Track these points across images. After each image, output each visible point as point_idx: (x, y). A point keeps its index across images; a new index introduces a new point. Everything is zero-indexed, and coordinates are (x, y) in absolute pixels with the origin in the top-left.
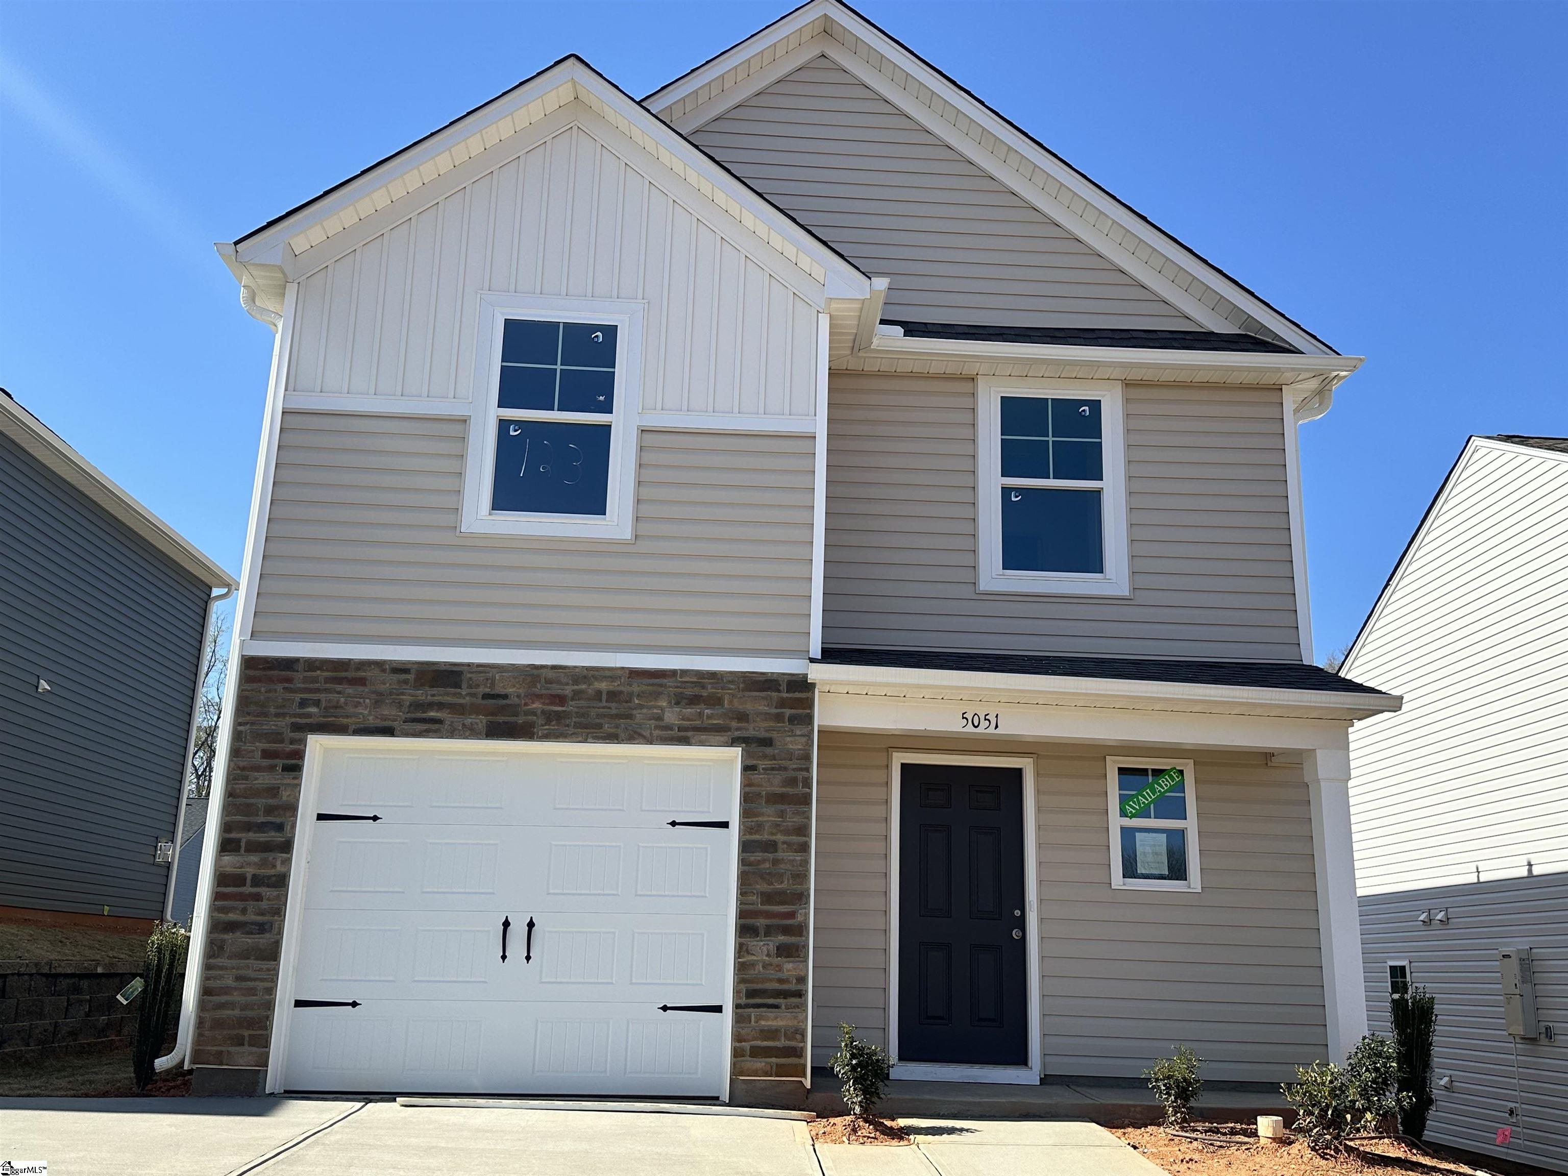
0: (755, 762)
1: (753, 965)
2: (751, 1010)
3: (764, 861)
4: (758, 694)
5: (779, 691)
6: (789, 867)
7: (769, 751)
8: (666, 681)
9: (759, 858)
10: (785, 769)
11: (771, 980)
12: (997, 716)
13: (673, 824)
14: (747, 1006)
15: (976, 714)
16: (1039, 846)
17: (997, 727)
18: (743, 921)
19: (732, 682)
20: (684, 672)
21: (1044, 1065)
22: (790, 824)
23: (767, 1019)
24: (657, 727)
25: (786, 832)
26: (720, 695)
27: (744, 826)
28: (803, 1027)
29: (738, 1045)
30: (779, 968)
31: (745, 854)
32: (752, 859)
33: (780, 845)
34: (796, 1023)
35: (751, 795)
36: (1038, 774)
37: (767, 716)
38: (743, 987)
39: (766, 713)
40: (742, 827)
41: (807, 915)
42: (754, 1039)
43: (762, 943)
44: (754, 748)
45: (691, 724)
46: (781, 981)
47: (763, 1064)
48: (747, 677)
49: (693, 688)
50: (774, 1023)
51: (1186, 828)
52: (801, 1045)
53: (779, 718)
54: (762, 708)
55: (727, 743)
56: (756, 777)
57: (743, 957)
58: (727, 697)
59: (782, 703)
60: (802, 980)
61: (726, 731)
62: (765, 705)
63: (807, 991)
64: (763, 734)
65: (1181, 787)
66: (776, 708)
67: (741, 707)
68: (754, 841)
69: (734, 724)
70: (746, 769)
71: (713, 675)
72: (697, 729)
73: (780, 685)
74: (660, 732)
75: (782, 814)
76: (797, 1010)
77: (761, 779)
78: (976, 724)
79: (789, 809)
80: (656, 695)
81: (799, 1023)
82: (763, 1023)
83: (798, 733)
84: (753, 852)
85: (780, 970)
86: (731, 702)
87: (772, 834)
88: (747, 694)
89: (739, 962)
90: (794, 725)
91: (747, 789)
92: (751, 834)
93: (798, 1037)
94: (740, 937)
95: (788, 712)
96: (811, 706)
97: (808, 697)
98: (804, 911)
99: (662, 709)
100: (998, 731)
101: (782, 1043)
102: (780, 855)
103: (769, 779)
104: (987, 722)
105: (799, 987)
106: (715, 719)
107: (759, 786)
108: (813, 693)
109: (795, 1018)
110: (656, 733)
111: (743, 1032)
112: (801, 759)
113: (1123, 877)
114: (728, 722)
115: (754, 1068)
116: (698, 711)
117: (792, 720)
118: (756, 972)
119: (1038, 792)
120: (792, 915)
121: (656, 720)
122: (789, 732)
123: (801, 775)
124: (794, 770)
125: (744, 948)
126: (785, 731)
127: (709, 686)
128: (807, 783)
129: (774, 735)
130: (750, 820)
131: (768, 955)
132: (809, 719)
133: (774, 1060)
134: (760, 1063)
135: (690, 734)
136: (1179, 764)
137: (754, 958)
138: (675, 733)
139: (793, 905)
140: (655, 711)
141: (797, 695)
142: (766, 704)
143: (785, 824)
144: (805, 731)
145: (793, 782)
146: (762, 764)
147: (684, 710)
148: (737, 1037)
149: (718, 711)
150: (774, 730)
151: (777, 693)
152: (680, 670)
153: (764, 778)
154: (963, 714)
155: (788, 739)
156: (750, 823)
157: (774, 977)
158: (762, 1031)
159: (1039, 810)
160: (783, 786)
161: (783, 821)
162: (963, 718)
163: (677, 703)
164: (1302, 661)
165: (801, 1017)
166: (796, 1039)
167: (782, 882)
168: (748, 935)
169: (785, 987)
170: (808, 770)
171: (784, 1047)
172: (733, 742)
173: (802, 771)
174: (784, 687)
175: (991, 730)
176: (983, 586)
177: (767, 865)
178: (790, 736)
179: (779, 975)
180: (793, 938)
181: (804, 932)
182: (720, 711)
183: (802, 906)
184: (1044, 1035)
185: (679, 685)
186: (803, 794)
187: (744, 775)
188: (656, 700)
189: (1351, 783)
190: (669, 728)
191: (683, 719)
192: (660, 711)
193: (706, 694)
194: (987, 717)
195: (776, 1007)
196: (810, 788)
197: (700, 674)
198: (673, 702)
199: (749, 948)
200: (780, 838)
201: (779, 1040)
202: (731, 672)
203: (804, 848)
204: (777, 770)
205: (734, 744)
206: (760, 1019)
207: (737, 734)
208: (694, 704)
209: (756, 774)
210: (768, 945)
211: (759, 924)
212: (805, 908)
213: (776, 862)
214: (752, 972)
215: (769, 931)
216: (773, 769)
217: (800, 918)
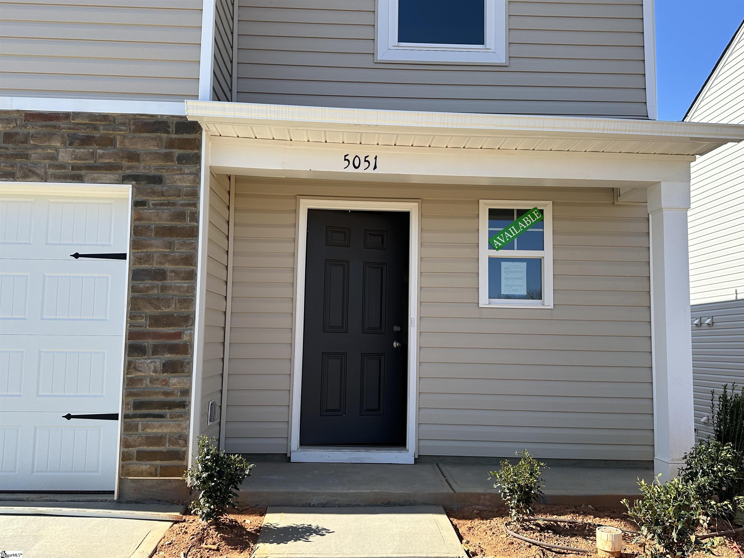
0: (144, 198)
1: (140, 380)
2: (138, 419)
3: (153, 288)
4: (148, 135)
5: (168, 133)
6: (176, 292)
7: (158, 188)
8: (60, 123)
9: (148, 285)
10: (174, 204)
11: (157, 393)
12: (376, 158)
13: (77, 256)
14: (134, 416)
15: (357, 156)
16: (421, 274)
17: (375, 168)
18: (132, 342)
19: (123, 124)
20: (77, 115)
21: (418, 448)
22: (177, 254)
23: (154, 427)
24: (51, 166)
25: (174, 261)
26: (112, 136)
27: (134, 256)
28: (187, 433)
29: (126, 450)
30: (166, 382)
31: (135, 282)
32: (141, 286)
33: (169, 274)
34: (180, 430)
35: (140, 228)
36: (422, 216)
37: (156, 156)
38: (131, 399)
39: (156, 153)
40: (132, 257)
41: (192, 336)
42: (141, 445)
43: (149, 361)
44: (143, 184)
45: (84, 163)
46: (166, 394)
47: (148, 466)
48: (138, 119)
49: (85, 129)
50: (160, 431)
51: (543, 257)
52: (184, 449)
53: (168, 157)
54: (154, 148)
55: (118, 181)
56: (146, 212)
57: (131, 373)
58: (118, 138)
59: (171, 144)
60: (186, 392)
61: (116, 170)
62: (155, 146)
63: (190, 402)
64: (153, 172)
65: (541, 223)
66: (166, 148)
67: (131, 147)
68: (143, 270)
69: (125, 163)
70: (136, 204)
71: (105, 117)
72: (89, 168)
73: (169, 127)
74: (54, 171)
75: (170, 245)
76: (181, 419)
77: (150, 213)
78: (357, 165)
79: (177, 241)
80: (50, 136)
81: (182, 430)
82: (149, 430)
83: (187, 171)
84: (143, 280)
85: (166, 384)
86: (122, 142)
87: (161, 263)
88: (138, 135)
89: (127, 378)
90: (182, 164)
91: (137, 223)
92: (140, 263)
93: (181, 442)
94: (128, 356)
95: (177, 152)
96: (199, 147)
97: (196, 138)
98: (189, 332)
99: (56, 149)
100: (376, 171)
101: (167, 447)
102: (168, 282)
103: (158, 213)
104: (367, 163)
105: (184, 399)
106: (106, 159)
107: (147, 220)
108: (201, 134)
109: (179, 425)
110: (51, 171)
111: (130, 439)
112: (189, 196)
113: (489, 298)
114: (119, 161)
115: (140, 469)
116: (91, 151)
117: (181, 159)
118: (144, 386)
119: (422, 230)
120: (178, 335)
121: (51, 160)
122: (178, 170)
123: (188, 210)
124: (182, 205)
125: (133, 366)
126: (174, 169)
127: (101, 128)
128: (195, 217)
129: (164, 173)
130: (140, 251)
131: (155, 371)
132: (197, 158)
133: (158, 462)
134: (145, 466)
135: (83, 172)
136: (539, 204)
137: (141, 374)
138: (69, 171)
139: (180, 326)
140: (49, 151)
141: (185, 136)
142: (156, 144)
143: (172, 254)
144: (194, 170)
145: (180, 216)
146: (152, 200)
147: (77, 150)
148: (125, 443)
149: (110, 150)
150: (163, 169)
151: (166, 135)
152: (73, 112)
153: (153, 213)
154: (346, 156)
155: (177, 177)
156: (139, 254)
157: (160, 390)
158: (147, 438)
159: (421, 245)
160: (170, 221)
161: (171, 252)
162: (345, 160)
163: (71, 144)
164: (648, 116)
165: (184, 425)
166: (180, 444)
167: (169, 307)
168: (136, 354)
169: (171, 399)
170: (195, 205)
171: (167, 452)
172: (124, 180)
173: (190, 206)
174: (172, 129)
175: (370, 170)
176: (381, 56)
177: (155, 292)
178: (179, 174)
179: (166, 388)
180: (179, 355)
181: (190, 350)
182: (111, 151)
183: (189, 327)
184: (419, 424)
185: (72, 126)
186: (190, 227)
187: (134, 210)
188: (49, 140)
190: (62, 166)
191: (76, 159)
192: (53, 151)
193: (98, 135)
194: (367, 159)
195: (161, 416)
196: (197, 221)
197: (92, 116)
198: (67, 142)
199: (137, 365)
200: (168, 267)
201: (164, 445)
202: (122, 115)
203: (192, 276)
204: (167, 206)
205: (125, 182)
206: (146, 427)
207: (128, 172)
208: (87, 144)
209: (146, 209)
210: (154, 362)
211: (146, 344)
212: (191, 329)
213: (164, 288)
214: (140, 386)
215: (156, 350)
216: (162, 204)
217: (185, 338)
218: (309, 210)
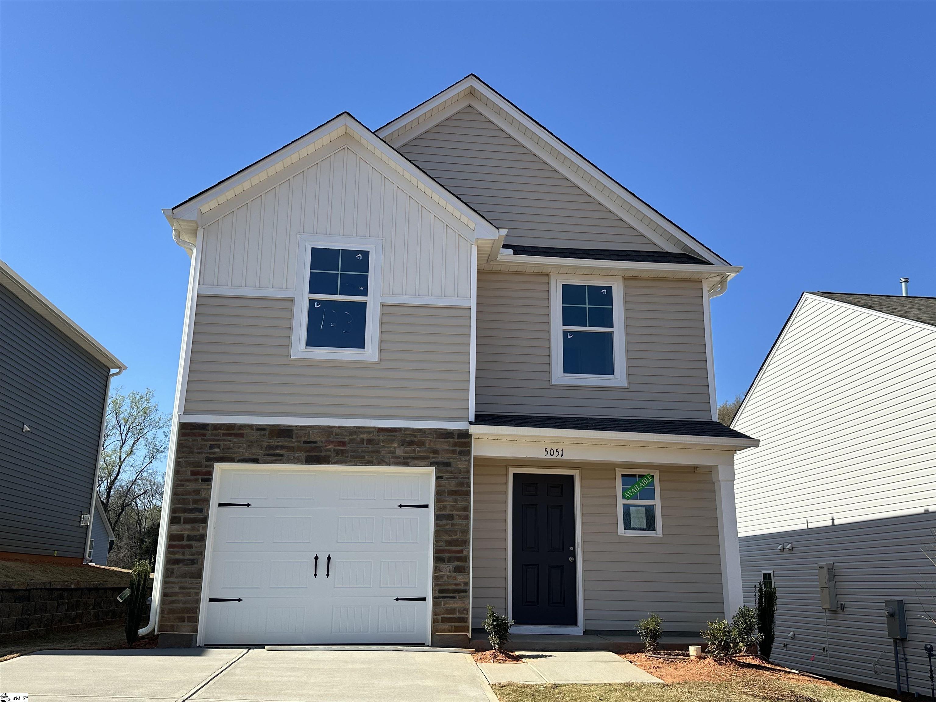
0: (442, 474)
1: (442, 577)
2: (441, 599)
3: (447, 524)
4: (443, 440)
5: (454, 438)
6: (459, 527)
7: (449, 469)
8: (396, 433)
9: (445, 523)
10: (457, 478)
11: (451, 584)
12: (562, 450)
13: (400, 506)
14: (439, 597)
15: (552, 449)
16: (583, 514)
17: (562, 455)
18: (437, 555)
19: (430, 434)
20: (406, 429)
21: (585, 625)
22: (460, 506)
23: (449, 604)
24: (392, 457)
25: (458, 510)
26: (424, 441)
27: (437, 507)
28: (468, 608)
29: (435, 617)
30: (455, 578)
31: (437, 521)
32: (441, 523)
33: (455, 517)
34: (463, 605)
35: (440, 491)
36: (582, 478)
37: (447, 451)
38: (437, 588)
39: (447, 450)
40: (436, 507)
41: (469, 551)
42: (443, 614)
43: (446, 566)
44: (441, 467)
45: (409, 456)
46: (456, 585)
47: (448, 626)
48: (438, 431)
49: (410, 437)
50: (453, 606)
51: (655, 505)
52: (467, 616)
53: (454, 452)
54: (446, 447)
55: (428, 465)
56: (443, 482)
57: (437, 573)
58: (427, 442)
59: (455, 444)
60: (467, 584)
61: (428, 459)
62: (447, 446)
63: (469, 589)
64: (446, 460)
65: (652, 484)
66: (452, 447)
67: (434, 447)
68: (442, 515)
69: (431, 455)
70: (438, 478)
71: (420, 430)
72: (413, 458)
73: (454, 435)
74: (394, 460)
75: (456, 501)
76: (464, 599)
77: (445, 483)
78: (552, 454)
79: (459, 498)
80: (392, 441)
81: (465, 605)
82: (447, 605)
83: (463, 459)
84: (442, 520)
85: (455, 579)
86: (429, 444)
87: (451, 511)
88: (437, 440)
89: (435, 576)
90: (461, 455)
91: (438, 488)
92: (440, 511)
93: (465, 612)
94: (435, 563)
95: (458, 449)
96: (470, 446)
97: (468, 441)
98: (467, 549)
99: (395, 448)
100: (563, 458)
101: (457, 615)
102: (455, 521)
103: (449, 483)
104: (557, 453)
105: (465, 587)
106: (422, 453)
107: (444, 487)
108: (471, 439)
109: (463, 603)
110: (392, 460)
111: (438, 610)
112: (465, 473)
113: (624, 529)
114: (428, 454)
115: (443, 628)
116: (413, 449)
117: (461, 453)
118: (444, 580)
119: (582, 487)
120: (461, 551)
121: (392, 454)
122: (459, 459)
123: (465, 481)
124: (461, 478)
125: (438, 569)
126: (457, 459)
127: (419, 436)
128: (468, 485)
129: (452, 460)
130: (440, 504)
131: (450, 572)
132: (469, 452)
133: (453, 624)
134: (446, 626)
135: (409, 460)
136: (651, 472)
137: (443, 573)
138: (401, 460)
139: (462, 546)
140: (391, 449)
141: (463, 440)
142: (447, 445)
143: (457, 506)
144: (467, 459)
145: (461, 484)
146: (446, 476)
147: (406, 449)
148: (434, 613)
149: (423, 449)
150: (451, 458)
151: (452, 440)
152: (404, 428)
153: (447, 483)
154: (546, 449)
155: (459, 463)
156: (440, 506)
157: (452, 582)
158: (447, 610)
159: (582, 496)
160: (455, 487)
161: (457, 505)
162: (546, 451)
163: (402, 445)
164: (712, 419)
165: (466, 603)
166: (464, 613)
167: (456, 535)
168: (440, 562)
169: (458, 587)
170: (469, 478)
171: (458, 618)
172: (431, 465)
173: (466, 479)
174: (456, 436)
175: (559, 457)
176: (554, 381)
177: (448, 527)
178: (459, 461)
179: (455, 582)
180: (462, 563)
181: (468, 560)
182: (424, 449)
183: (467, 547)
184: (585, 610)
185: (403, 435)
186: (466, 490)
187: (437, 481)
188: (391, 443)
189: (735, 482)
190: (398, 457)
191: (405, 453)
192: (394, 449)
193: (417, 440)
194: (557, 451)
195: (454, 597)
196: (470, 487)
197: (413, 430)
198: (400, 444)
199: (440, 568)
200: (455, 512)
201: (456, 614)
202: (429, 429)
203: (467, 518)
204: (454, 478)
205: (432, 466)
206: (446, 604)
207: (433, 460)
208: (411, 445)
209: (443, 481)
210: (449, 566)
211: (445, 556)
212: (468, 548)
213: (453, 525)
214: (442, 580)
215: (450, 560)
216: (451, 478)
217: (465, 553)
218: (514, 474)
